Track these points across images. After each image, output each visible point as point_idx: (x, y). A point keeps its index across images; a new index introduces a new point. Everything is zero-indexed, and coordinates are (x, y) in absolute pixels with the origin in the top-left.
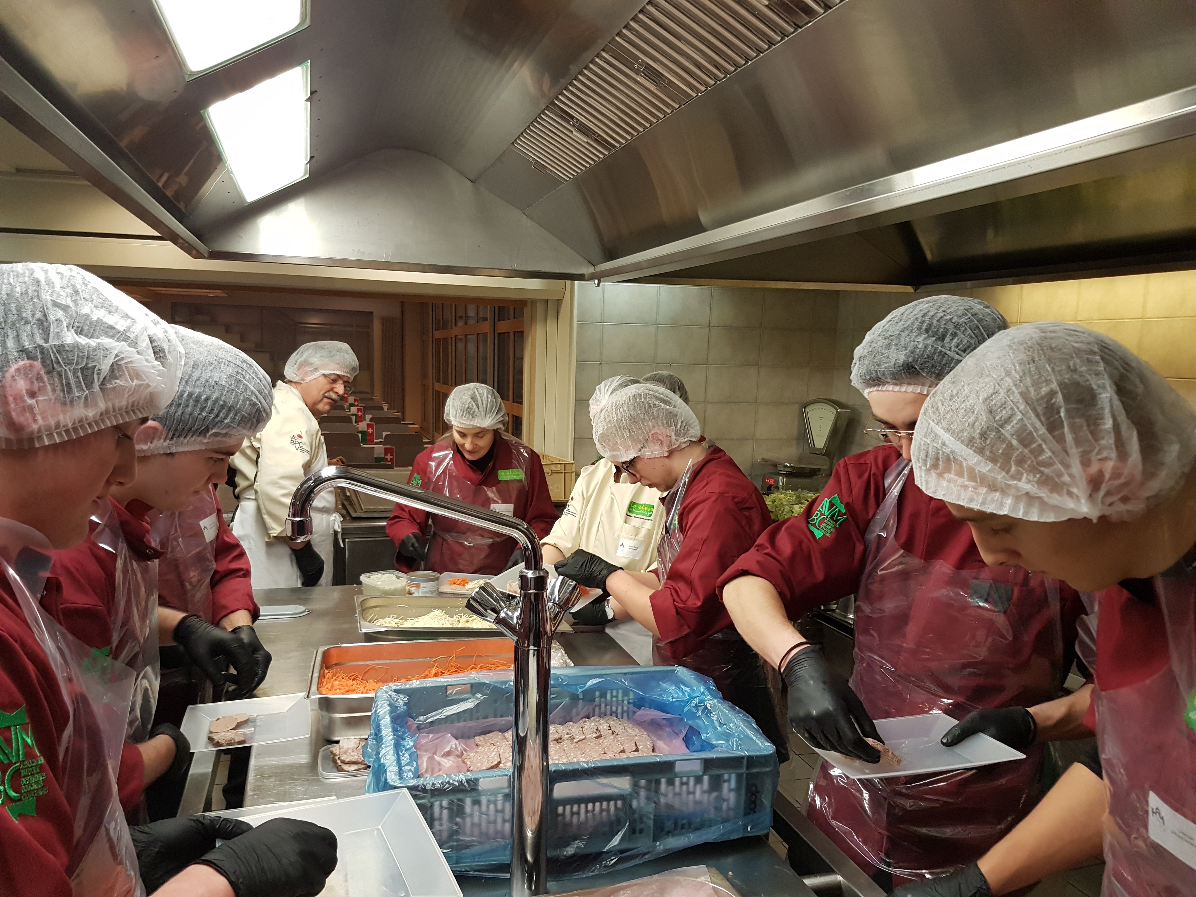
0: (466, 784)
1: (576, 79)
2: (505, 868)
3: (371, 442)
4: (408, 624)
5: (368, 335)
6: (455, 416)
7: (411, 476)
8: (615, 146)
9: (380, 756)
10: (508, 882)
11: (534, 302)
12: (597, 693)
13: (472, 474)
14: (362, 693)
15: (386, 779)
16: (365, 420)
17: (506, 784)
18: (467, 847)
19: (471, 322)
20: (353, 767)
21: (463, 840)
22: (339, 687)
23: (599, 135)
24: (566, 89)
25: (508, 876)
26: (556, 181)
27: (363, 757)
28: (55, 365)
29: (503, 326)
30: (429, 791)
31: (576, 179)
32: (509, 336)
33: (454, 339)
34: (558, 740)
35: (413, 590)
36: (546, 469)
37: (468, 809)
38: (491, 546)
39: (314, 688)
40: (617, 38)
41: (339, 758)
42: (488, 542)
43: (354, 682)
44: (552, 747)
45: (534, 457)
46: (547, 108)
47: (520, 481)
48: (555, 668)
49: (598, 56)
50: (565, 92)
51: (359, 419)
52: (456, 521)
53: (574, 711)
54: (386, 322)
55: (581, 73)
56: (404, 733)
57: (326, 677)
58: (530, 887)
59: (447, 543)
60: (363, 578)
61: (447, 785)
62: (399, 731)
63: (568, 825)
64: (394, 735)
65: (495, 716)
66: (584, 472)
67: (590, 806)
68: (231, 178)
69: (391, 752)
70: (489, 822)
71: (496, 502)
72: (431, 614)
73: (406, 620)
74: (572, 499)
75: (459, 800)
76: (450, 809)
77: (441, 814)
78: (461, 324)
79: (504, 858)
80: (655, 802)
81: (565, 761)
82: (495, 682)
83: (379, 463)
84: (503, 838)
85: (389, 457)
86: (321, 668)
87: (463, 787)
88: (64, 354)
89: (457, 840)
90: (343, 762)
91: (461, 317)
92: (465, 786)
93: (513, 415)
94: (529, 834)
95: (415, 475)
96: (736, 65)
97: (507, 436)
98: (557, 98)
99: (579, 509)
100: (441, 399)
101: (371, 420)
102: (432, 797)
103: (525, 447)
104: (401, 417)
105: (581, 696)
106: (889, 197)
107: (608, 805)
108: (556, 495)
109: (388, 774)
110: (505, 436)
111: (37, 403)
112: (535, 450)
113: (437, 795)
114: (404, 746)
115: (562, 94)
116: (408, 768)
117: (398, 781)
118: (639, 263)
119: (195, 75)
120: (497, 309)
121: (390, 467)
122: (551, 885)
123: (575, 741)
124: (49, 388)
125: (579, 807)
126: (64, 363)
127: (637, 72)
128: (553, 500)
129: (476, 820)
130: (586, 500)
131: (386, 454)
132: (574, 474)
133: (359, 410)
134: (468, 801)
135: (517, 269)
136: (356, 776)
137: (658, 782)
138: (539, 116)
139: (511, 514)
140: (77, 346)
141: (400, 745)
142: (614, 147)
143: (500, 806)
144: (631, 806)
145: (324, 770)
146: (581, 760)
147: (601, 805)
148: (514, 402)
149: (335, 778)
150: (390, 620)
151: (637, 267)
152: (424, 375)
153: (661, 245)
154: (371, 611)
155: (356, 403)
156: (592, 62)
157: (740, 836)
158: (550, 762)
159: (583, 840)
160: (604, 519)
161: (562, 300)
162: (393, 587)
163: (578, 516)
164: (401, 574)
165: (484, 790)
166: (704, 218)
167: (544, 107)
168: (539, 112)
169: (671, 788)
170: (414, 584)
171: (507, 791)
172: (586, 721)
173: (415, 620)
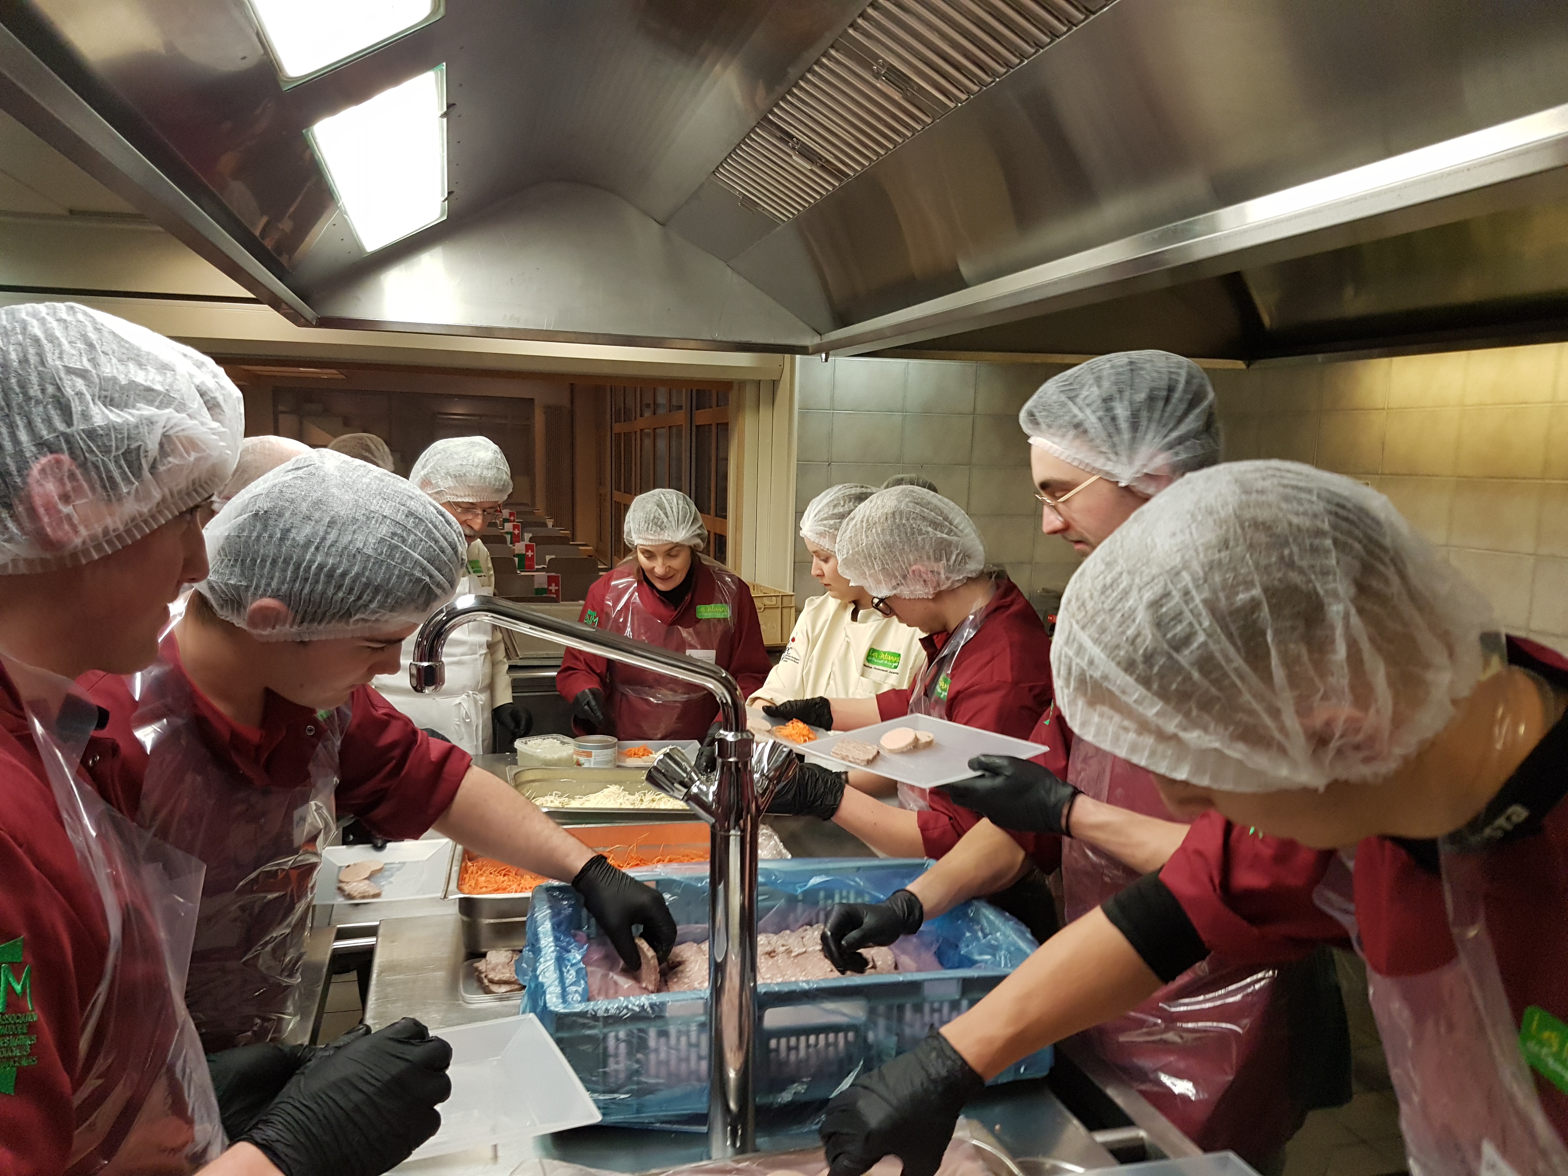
0: (649, 1009)
1: (796, 85)
2: (702, 1119)
3: (531, 568)
4: (576, 804)
5: (527, 430)
6: (639, 532)
7: (584, 613)
8: (849, 175)
9: (538, 973)
10: (705, 1138)
11: (742, 384)
12: (822, 894)
13: (662, 610)
14: (516, 892)
15: (545, 1003)
16: (523, 540)
17: (701, 1010)
18: (651, 1092)
19: (661, 411)
20: (504, 989)
21: (646, 1083)
22: (485, 885)
23: (827, 161)
24: (784, 99)
25: (704, 1129)
26: (771, 223)
27: (517, 975)
28: (87, 455)
29: (703, 417)
30: (601, 1019)
31: (796, 219)
32: (710, 430)
33: (638, 433)
34: (771, 954)
35: (582, 759)
36: (758, 603)
37: (652, 1043)
38: (686, 704)
39: (453, 885)
40: (851, 31)
41: (486, 977)
42: (682, 698)
43: (506, 878)
44: (762, 963)
45: (743, 588)
46: (759, 125)
47: (725, 620)
48: (764, 860)
49: (826, 54)
50: (782, 104)
51: (516, 539)
52: (643, 670)
53: (791, 918)
54: (552, 412)
55: (803, 78)
56: (569, 944)
57: (470, 871)
58: (734, 1144)
59: (628, 700)
60: (518, 744)
61: (625, 1011)
62: (562, 941)
63: (782, 1064)
64: (556, 946)
65: (689, 922)
66: (809, 605)
67: (812, 1038)
68: (345, 220)
69: (552, 968)
70: (680, 1060)
71: (693, 647)
72: (606, 791)
73: (574, 799)
74: (793, 640)
75: (640, 1030)
76: (629, 1042)
77: (617, 1048)
78: (647, 414)
79: (700, 1106)
80: (898, 1035)
81: (780, 980)
82: (688, 879)
83: (541, 596)
84: (699, 1079)
85: (553, 588)
86: (463, 860)
87: (644, 1014)
88: (99, 440)
89: (638, 1083)
90: (491, 981)
91: (648, 406)
92: (648, 1013)
93: (715, 534)
94: (732, 1074)
95: (589, 612)
96: (1007, 65)
97: (708, 561)
98: (771, 112)
99: (802, 653)
100: (621, 510)
101: (531, 540)
102: (604, 1026)
103: (730, 576)
104: (570, 536)
105: (800, 897)
106: (1210, 240)
107: (836, 1037)
108: (769, 637)
109: (548, 996)
110: (706, 560)
111: (75, 510)
112: (743, 579)
113: (611, 1024)
114: (569, 960)
115: (777, 105)
116: (574, 988)
117: (561, 1006)
118: (881, 330)
119: (293, 82)
120: (694, 391)
121: (555, 601)
122: (762, 1141)
123: (793, 954)
124: (85, 486)
125: (798, 1040)
126: (101, 452)
127: (877, 76)
128: (765, 643)
129: (663, 1056)
130: (811, 642)
131: (549, 585)
132: (793, 610)
133: (515, 527)
134: (652, 1033)
135: (719, 339)
136: (508, 999)
137: (901, 1008)
138: (748, 136)
139: (713, 662)
140: (111, 428)
141: (564, 959)
142: (847, 175)
143: (693, 1039)
144: (865, 1039)
145: (466, 992)
146: (801, 978)
147: (827, 1038)
148: (716, 516)
149: (479, 1001)
150: (552, 798)
151: (878, 335)
152: (600, 483)
153: (909, 306)
154: (528, 786)
155: (512, 518)
156: (818, 62)
157: (1011, 1079)
158: (760, 981)
159: (803, 1083)
160: (836, 669)
161: (779, 381)
162: (556, 756)
163: (801, 663)
164: (567, 739)
165: (672, 1018)
166: (966, 270)
167: (754, 124)
168: (748, 130)
169: (918, 1016)
170: (583, 752)
171: (703, 1018)
172: (806, 930)
173: (584, 798)
